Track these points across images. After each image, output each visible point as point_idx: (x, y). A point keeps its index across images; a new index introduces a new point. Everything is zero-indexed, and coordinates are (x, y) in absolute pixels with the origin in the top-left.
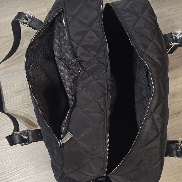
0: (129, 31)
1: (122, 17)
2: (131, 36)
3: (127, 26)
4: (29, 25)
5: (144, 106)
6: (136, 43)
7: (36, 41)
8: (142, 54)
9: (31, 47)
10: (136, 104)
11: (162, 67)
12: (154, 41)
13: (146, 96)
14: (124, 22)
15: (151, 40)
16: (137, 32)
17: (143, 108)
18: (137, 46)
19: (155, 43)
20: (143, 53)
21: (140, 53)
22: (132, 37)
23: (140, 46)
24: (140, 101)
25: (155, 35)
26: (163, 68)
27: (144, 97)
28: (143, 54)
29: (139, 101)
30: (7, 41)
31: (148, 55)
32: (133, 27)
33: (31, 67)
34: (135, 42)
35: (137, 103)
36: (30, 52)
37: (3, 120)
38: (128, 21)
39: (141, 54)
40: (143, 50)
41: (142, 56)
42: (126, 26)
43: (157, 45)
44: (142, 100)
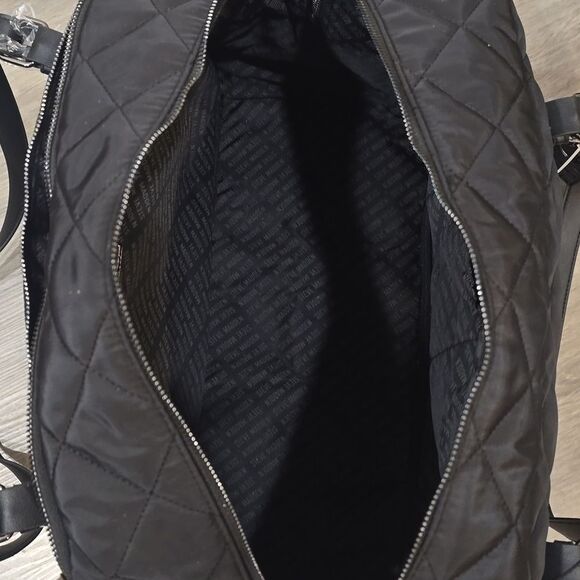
0: (404, 82)
1: (383, 22)
2: (414, 105)
3: (401, 62)
5: (457, 379)
6: (431, 138)
8: (449, 183)
10: (434, 361)
11: (530, 245)
12: (507, 131)
13: (465, 341)
14: (390, 45)
15: (493, 128)
16: (437, 88)
17: (454, 386)
18: (433, 151)
19: (508, 140)
20: (456, 181)
21: (444, 180)
22: (417, 111)
23: (446, 149)
24: (445, 357)
25: (509, 108)
26: (533, 246)
27: (460, 343)
28: (457, 185)
29: (443, 352)
31: (476, 193)
32: (426, 67)
34: (426, 133)
35: (436, 357)
38: (406, 39)
39: (446, 186)
40: (458, 170)
41: (452, 192)
42: (397, 63)
43: (516, 150)
44: (452, 353)
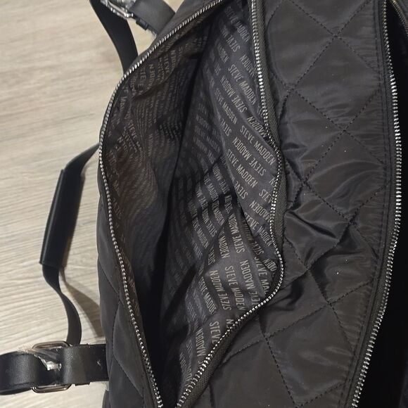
4: (129, 12)
7: (151, 66)
9: (135, 78)
30: (53, 81)
33: (120, 145)
36: (125, 94)
37: (23, 303)
